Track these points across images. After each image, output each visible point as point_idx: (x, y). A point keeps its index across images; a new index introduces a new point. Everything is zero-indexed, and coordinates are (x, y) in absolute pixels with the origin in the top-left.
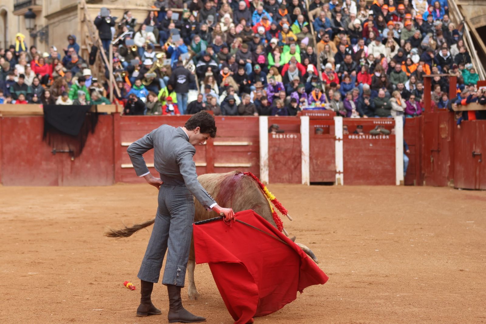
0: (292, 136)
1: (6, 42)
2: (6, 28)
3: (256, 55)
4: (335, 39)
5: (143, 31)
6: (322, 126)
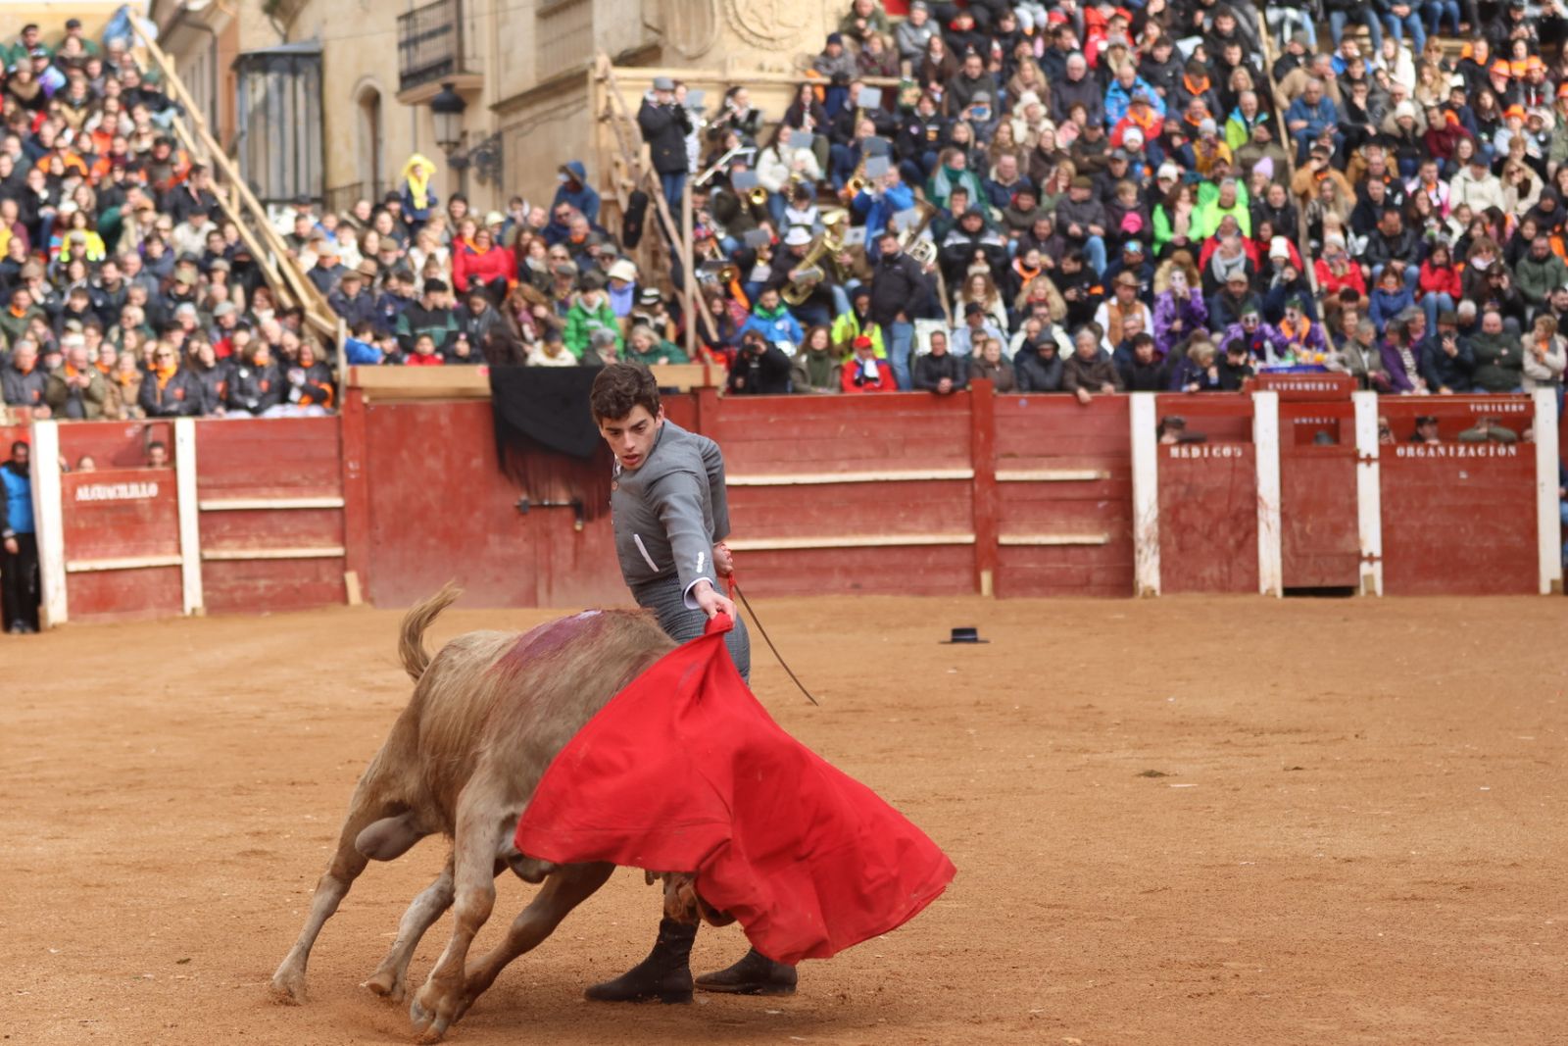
0: (1227, 451)
1: (376, 183)
2: (376, 142)
3: (1119, 213)
4: (1351, 164)
5: (783, 147)
6: (1318, 421)
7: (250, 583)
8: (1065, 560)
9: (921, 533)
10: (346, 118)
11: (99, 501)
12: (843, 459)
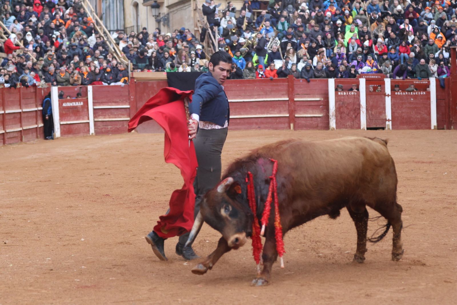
0: (353, 93)
1: (137, 26)
2: (137, 15)
6: (376, 86)
7: (106, 127)
8: (312, 121)
9: (276, 114)
10: (130, 10)
11: (68, 106)
12: (256, 95)
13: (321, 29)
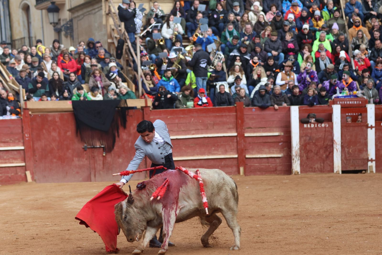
0: (323, 125)
1: (30, 38)
2: (29, 23)
4: (366, 25)
6: (354, 114)
8: (268, 163)
9: (220, 155)
10: (18, 14)
12: (193, 130)
13: (280, 37)
